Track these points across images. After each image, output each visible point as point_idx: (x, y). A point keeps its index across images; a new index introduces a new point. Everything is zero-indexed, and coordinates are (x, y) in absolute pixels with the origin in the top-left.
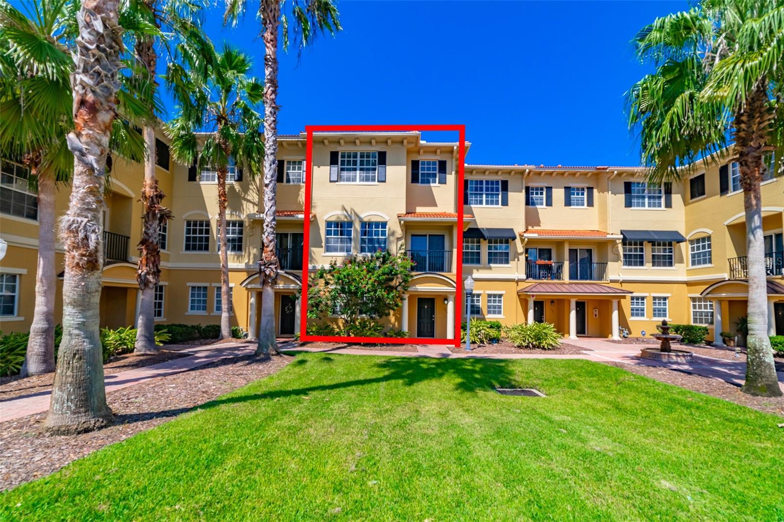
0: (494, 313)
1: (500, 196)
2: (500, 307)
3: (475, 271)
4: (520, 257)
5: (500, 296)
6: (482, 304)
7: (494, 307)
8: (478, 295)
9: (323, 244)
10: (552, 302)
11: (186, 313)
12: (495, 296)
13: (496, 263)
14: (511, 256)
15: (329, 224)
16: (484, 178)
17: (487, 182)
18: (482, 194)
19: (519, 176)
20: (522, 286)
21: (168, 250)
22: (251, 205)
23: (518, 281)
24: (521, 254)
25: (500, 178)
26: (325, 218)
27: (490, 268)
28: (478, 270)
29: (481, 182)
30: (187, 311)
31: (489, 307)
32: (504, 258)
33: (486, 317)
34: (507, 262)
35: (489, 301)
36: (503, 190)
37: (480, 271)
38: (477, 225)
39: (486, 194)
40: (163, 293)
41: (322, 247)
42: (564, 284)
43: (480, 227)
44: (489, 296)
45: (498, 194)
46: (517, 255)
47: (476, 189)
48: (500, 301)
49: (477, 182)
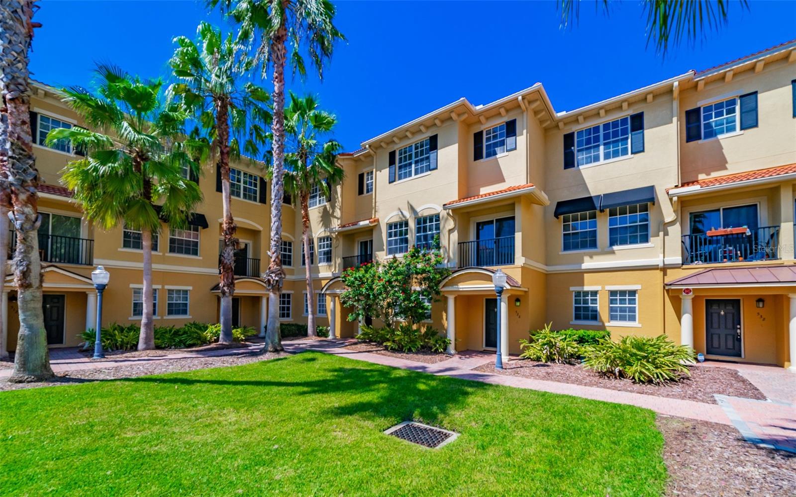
0: (623, 318)
1: (629, 141)
2: (633, 310)
3: (586, 258)
4: (669, 228)
5: (633, 293)
6: (602, 305)
7: (623, 310)
8: (595, 293)
9: (385, 247)
10: (760, 300)
11: (303, 315)
12: (623, 293)
13: (623, 242)
14: (652, 229)
15: (390, 226)
16: (600, 122)
17: (606, 126)
18: (598, 146)
19: (665, 99)
20: (673, 276)
21: (293, 266)
22: (336, 220)
23: (664, 269)
24: (672, 223)
25: (628, 113)
26: (386, 221)
27: (613, 252)
28: (591, 257)
29: (596, 129)
30: (303, 313)
31: (612, 310)
32: (640, 234)
33: (607, 324)
34: (645, 239)
35: (612, 301)
36: (633, 130)
37: (595, 257)
38: (589, 193)
39: (605, 144)
40: (291, 300)
41: (384, 250)
42: (781, 266)
43: (593, 193)
44: (613, 293)
45: (627, 138)
46: (664, 227)
47: (588, 142)
48: (632, 301)
49: (588, 131)
